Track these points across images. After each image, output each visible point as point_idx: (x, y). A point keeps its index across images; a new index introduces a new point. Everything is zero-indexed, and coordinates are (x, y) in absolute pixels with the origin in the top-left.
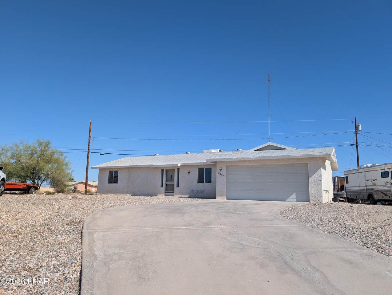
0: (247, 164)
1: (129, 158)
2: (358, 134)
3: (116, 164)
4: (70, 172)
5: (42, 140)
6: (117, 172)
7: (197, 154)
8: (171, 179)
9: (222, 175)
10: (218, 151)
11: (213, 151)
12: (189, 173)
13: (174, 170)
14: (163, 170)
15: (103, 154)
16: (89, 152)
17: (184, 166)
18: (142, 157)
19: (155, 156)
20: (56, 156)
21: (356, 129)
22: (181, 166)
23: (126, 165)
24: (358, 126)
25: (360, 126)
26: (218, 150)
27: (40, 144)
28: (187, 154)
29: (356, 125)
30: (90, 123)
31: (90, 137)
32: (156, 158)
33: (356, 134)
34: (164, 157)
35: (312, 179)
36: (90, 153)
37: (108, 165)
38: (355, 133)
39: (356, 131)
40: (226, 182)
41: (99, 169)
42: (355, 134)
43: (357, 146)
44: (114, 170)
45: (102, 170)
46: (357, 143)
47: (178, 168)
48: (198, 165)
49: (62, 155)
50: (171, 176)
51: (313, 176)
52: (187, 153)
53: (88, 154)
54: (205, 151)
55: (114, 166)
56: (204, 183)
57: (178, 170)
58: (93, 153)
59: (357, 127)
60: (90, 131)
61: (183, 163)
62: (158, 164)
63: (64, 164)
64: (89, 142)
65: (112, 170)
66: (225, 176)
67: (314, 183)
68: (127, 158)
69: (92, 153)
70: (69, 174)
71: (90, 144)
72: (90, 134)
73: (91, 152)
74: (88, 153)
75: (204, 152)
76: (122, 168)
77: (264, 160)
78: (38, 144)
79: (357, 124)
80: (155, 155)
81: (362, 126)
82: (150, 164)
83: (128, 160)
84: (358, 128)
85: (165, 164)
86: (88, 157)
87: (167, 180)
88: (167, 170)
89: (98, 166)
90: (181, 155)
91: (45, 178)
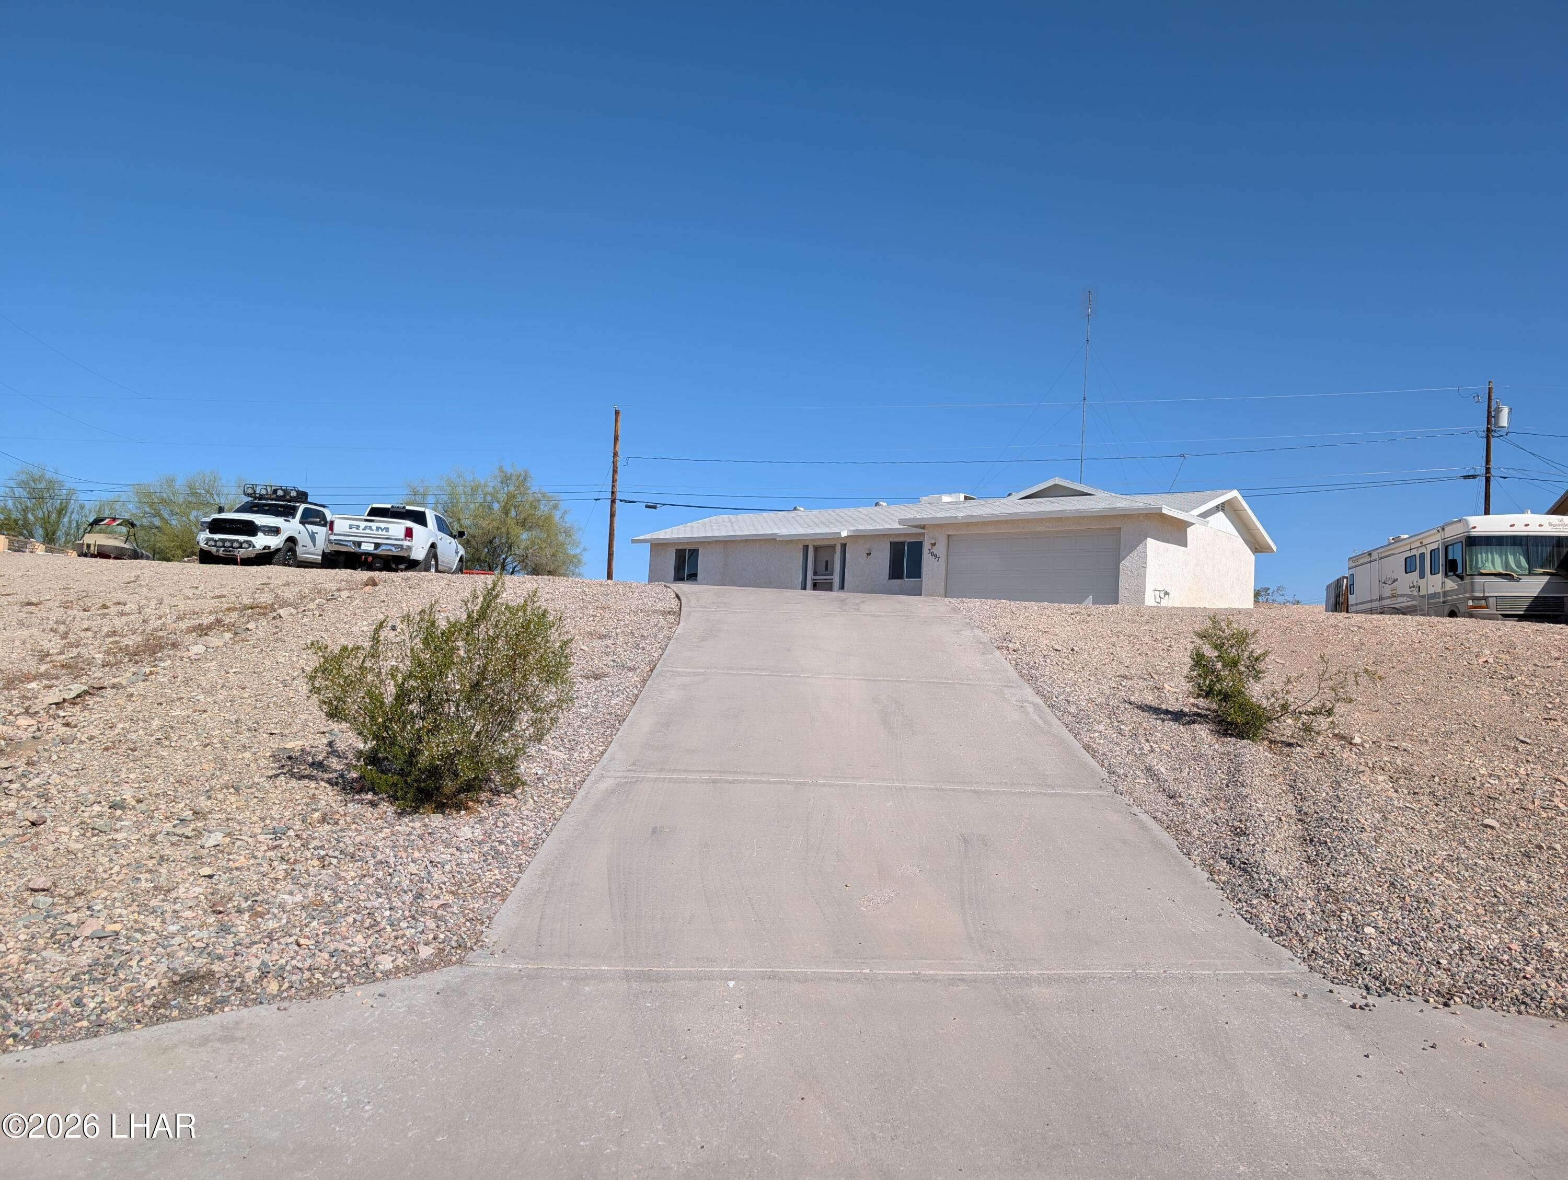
0: (991, 530)
1: (726, 516)
2: (1493, 440)
3: (692, 530)
4: (578, 551)
5: (509, 470)
6: (694, 553)
7: (902, 506)
8: (826, 569)
9: (936, 556)
10: (962, 499)
11: (946, 499)
12: (869, 554)
13: (834, 547)
14: (806, 548)
15: (654, 507)
16: (615, 499)
17: (857, 537)
18: (759, 515)
19: (793, 513)
20: (543, 509)
21: (1489, 422)
22: (848, 536)
23: (717, 534)
24: (1498, 411)
25: (1505, 411)
26: (962, 496)
27: (506, 480)
28: (877, 508)
29: (1489, 406)
30: (617, 413)
31: (615, 454)
32: (793, 517)
33: (1488, 438)
34: (815, 515)
35: (1127, 564)
36: (617, 501)
37: (672, 533)
38: (1485, 434)
39: (1488, 430)
40: (944, 572)
41: (652, 545)
42: (1485, 440)
43: (1488, 480)
44: (688, 547)
45: (657, 546)
46: (1488, 470)
47: (844, 542)
48: (891, 535)
49: (555, 507)
50: (827, 562)
51: (1128, 557)
52: (877, 504)
53: (612, 507)
54: (924, 499)
55: (689, 535)
56: (902, 578)
57: (844, 546)
58: (625, 501)
59: (1493, 414)
60: (616, 439)
61: (854, 529)
62: (794, 532)
63: (562, 530)
64: (615, 471)
65: (684, 548)
66: (943, 560)
67: (1129, 573)
68: (719, 518)
69: (623, 503)
70: (574, 556)
71: (618, 477)
72: (618, 446)
73: (621, 501)
74: (613, 501)
75: (923, 502)
76: (709, 543)
77: (1028, 521)
78: (500, 480)
79: (1493, 407)
80: (795, 509)
81: (1511, 410)
82: (776, 531)
83: (724, 522)
84: (1497, 417)
85: (810, 531)
86: (612, 515)
87: (815, 573)
88: (816, 548)
89: (648, 536)
90: (861, 509)
91: (514, 568)
